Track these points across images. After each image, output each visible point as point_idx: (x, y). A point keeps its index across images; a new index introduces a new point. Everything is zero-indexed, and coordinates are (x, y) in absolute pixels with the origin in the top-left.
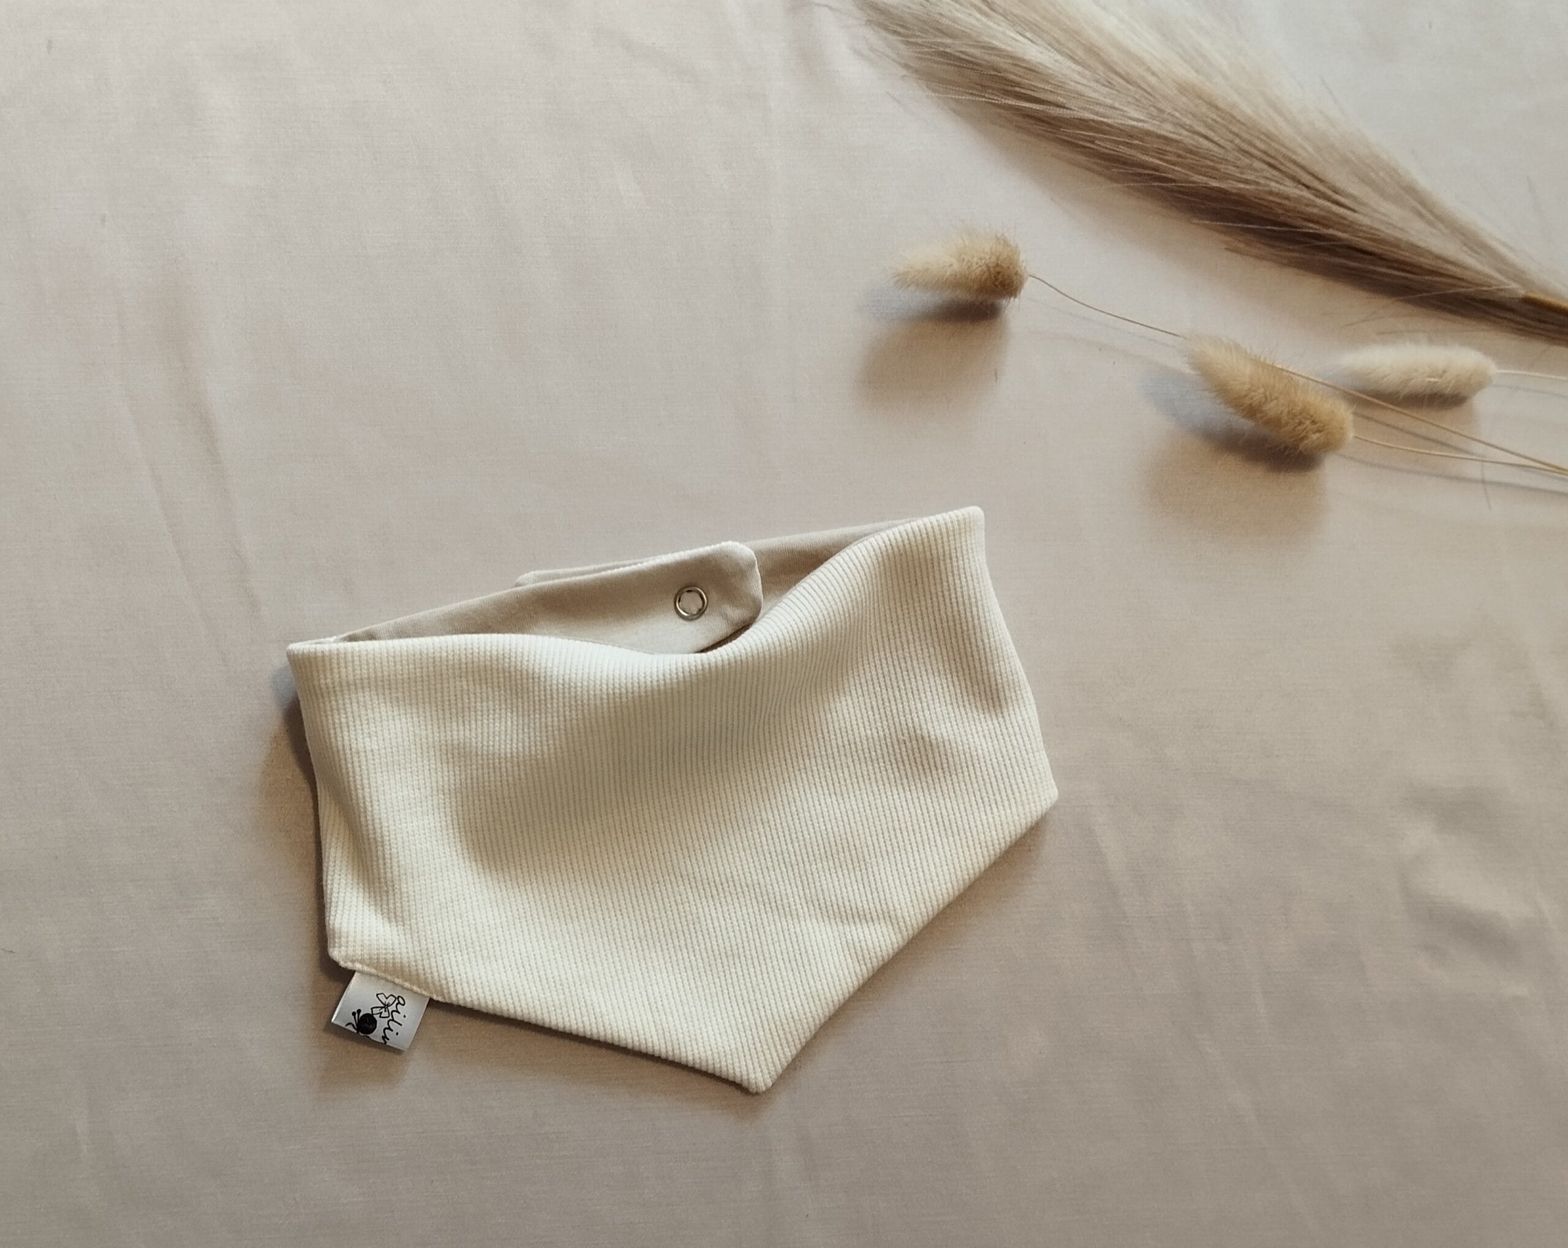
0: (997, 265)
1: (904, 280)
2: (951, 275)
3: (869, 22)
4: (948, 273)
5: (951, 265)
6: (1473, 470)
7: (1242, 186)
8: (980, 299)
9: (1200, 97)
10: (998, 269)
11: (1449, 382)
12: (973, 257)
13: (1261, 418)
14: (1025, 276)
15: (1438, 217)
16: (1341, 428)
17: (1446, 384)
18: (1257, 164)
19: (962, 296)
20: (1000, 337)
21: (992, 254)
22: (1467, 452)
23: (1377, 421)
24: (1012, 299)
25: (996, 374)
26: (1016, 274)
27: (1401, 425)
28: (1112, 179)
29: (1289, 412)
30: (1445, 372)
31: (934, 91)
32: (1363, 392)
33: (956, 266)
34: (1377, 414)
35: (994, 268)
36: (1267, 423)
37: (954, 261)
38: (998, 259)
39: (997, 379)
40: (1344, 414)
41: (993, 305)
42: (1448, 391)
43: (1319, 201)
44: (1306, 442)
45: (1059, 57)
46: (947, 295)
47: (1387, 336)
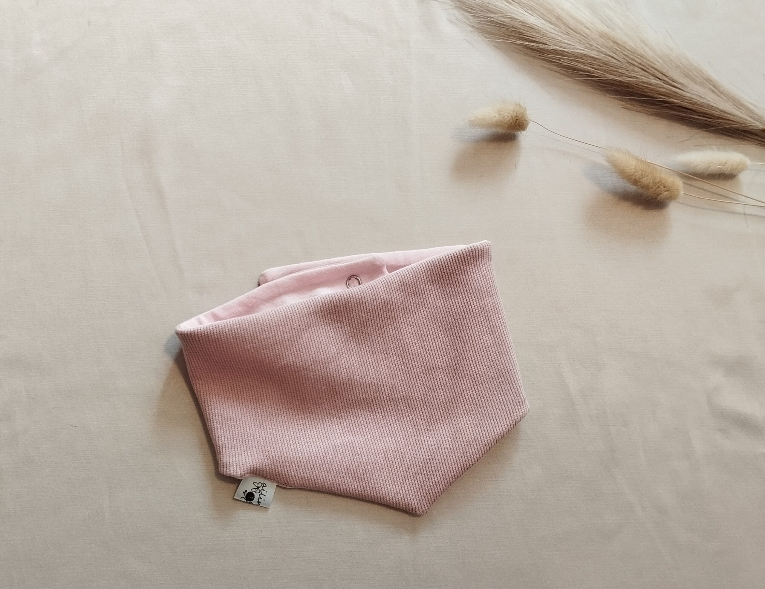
0: (516, 116)
1: (473, 124)
2: (495, 121)
3: (456, 7)
4: (494, 120)
5: (495, 117)
6: (739, 208)
7: (629, 79)
8: (508, 131)
9: (609, 39)
10: (517, 118)
11: (728, 168)
12: (505, 113)
13: (640, 185)
14: (529, 121)
15: (722, 93)
16: (677, 189)
17: (727, 169)
18: (636, 69)
19: (500, 130)
20: (517, 149)
21: (514, 111)
22: (737, 200)
23: (694, 186)
24: (523, 131)
25: (515, 166)
26: (525, 120)
27: (705, 188)
28: (569, 76)
29: (653, 182)
30: (726, 163)
31: (486, 38)
32: (687, 173)
33: (498, 117)
34: (694, 183)
35: (515, 117)
36: (642, 187)
37: (496, 115)
38: (517, 113)
39: (516, 168)
40: (679, 183)
41: (514, 134)
42: (727, 172)
43: (666, 86)
44: (661, 196)
45: (543, 22)
46: (493, 130)
47: (698, 147)
